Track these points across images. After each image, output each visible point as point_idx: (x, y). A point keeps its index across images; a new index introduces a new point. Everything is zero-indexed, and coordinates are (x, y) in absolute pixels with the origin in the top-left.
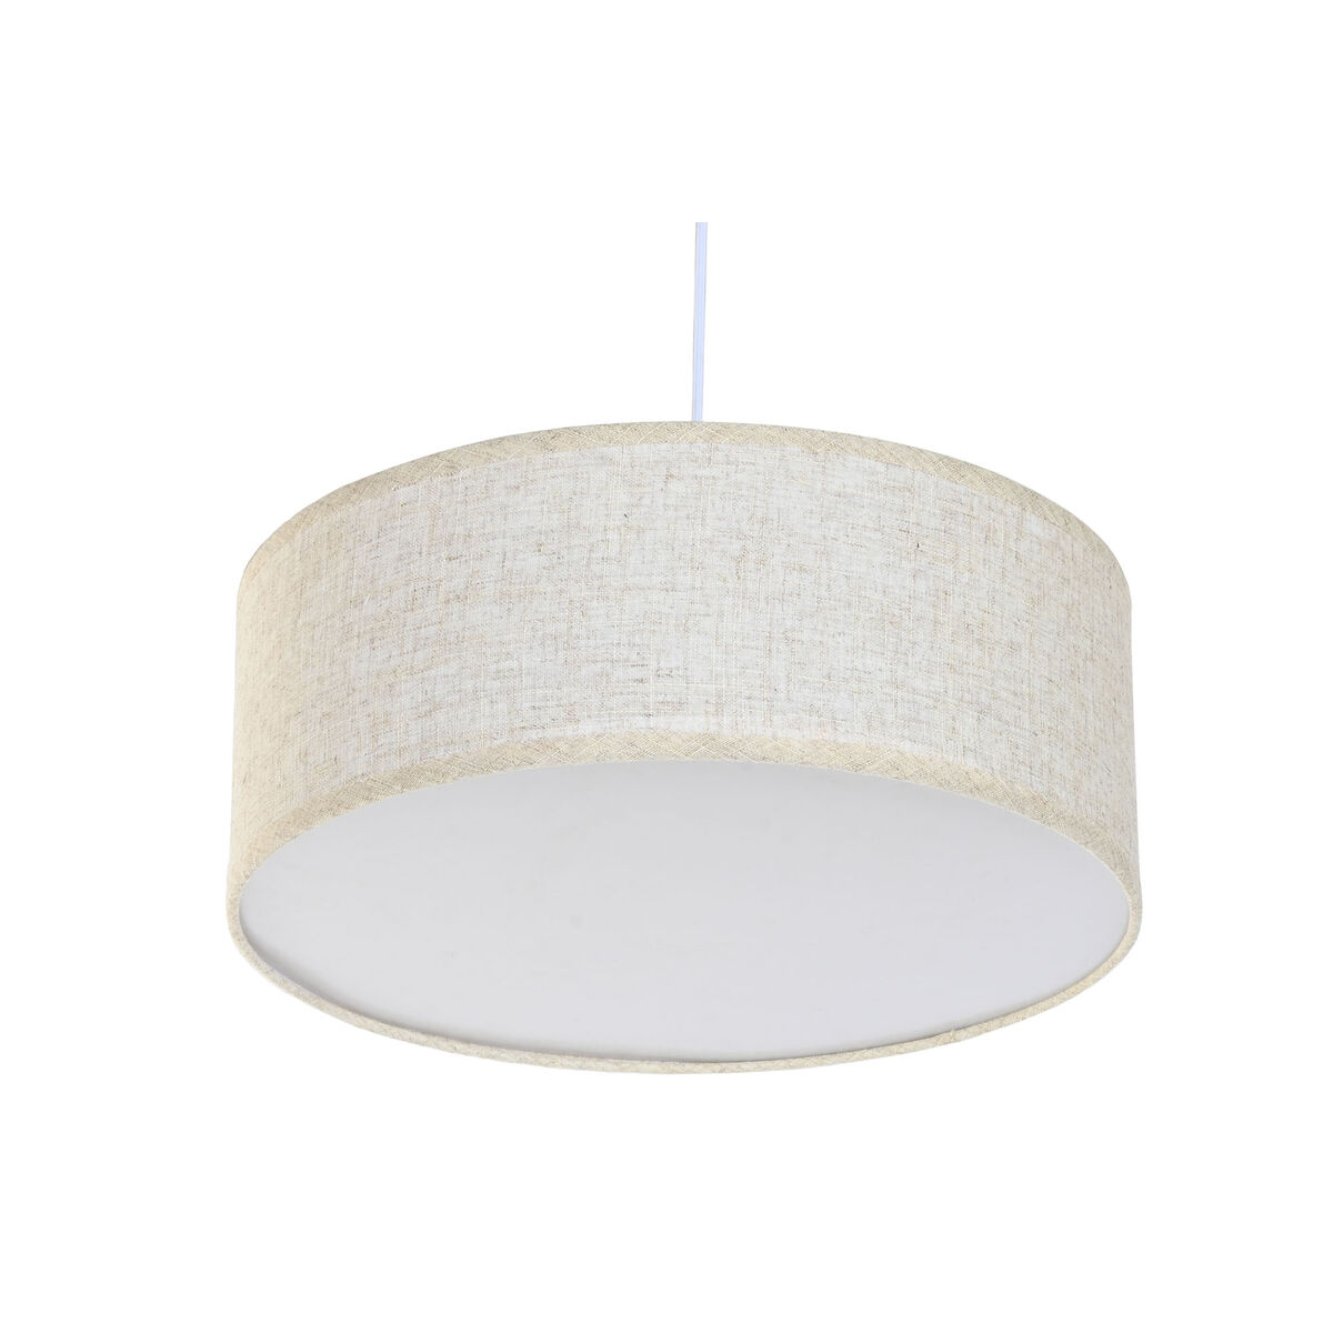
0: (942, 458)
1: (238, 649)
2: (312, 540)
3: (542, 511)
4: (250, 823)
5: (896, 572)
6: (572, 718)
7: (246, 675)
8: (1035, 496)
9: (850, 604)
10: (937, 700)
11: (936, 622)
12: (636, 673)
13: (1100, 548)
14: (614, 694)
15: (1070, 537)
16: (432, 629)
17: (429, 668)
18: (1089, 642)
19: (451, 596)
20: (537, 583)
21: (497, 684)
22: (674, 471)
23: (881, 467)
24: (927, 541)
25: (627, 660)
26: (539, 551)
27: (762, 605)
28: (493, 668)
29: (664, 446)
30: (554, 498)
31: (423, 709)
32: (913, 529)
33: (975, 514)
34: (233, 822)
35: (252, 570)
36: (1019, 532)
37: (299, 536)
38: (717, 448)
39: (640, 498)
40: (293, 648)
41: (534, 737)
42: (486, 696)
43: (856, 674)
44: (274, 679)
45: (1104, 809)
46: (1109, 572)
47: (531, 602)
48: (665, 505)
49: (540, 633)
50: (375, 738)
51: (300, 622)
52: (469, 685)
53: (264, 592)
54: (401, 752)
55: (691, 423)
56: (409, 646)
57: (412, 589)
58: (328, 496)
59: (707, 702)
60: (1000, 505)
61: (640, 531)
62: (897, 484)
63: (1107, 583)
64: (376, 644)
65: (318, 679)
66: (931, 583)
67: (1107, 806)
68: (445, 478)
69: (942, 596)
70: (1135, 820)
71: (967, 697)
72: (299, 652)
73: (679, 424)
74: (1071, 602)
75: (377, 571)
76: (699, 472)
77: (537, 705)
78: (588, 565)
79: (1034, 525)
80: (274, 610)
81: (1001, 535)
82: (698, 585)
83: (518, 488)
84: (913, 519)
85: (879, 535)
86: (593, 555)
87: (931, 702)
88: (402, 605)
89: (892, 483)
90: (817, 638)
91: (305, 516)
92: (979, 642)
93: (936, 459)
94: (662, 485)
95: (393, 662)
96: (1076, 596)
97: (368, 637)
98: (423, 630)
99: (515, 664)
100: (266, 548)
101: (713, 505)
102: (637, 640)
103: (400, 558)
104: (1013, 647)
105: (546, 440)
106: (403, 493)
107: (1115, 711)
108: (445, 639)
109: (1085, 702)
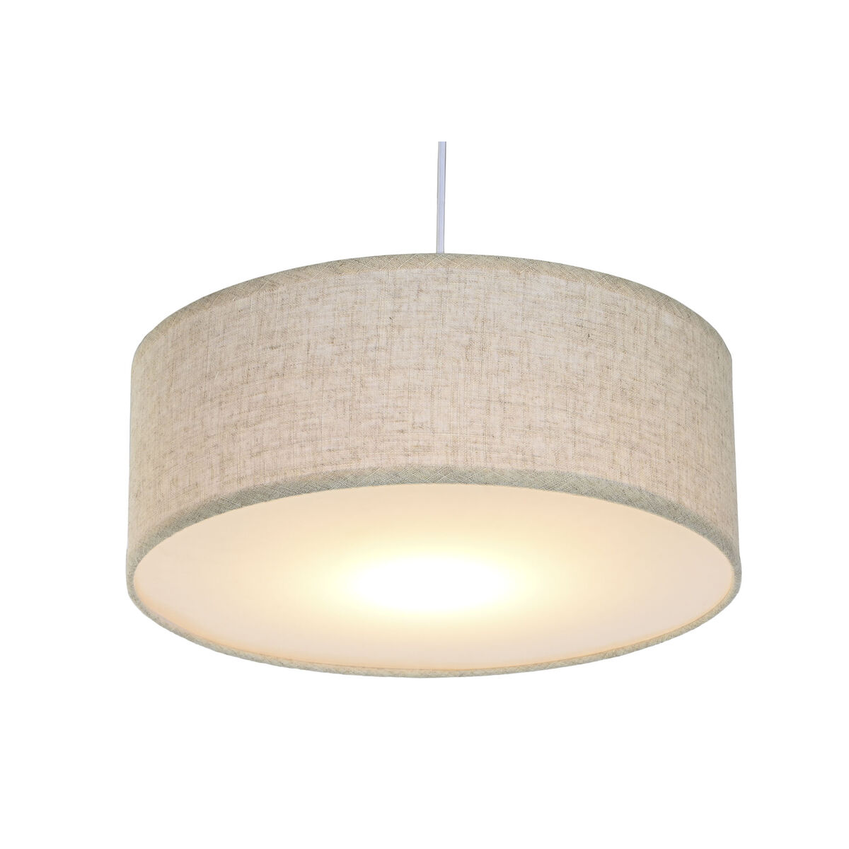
0: (604, 275)
1: (132, 404)
2: (179, 334)
3: (334, 315)
4: (141, 525)
5: (574, 355)
6: (355, 457)
7: (137, 423)
8: (668, 299)
9: (543, 377)
10: (602, 441)
11: (602, 388)
12: (399, 426)
13: (711, 331)
14: (383, 441)
15: (691, 326)
16: (261, 396)
17: (259, 423)
18: (704, 397)
19: (273, 373)
20: (331, 365)
21: (305, 434)
22: (423, 287)
23: (563, 282)
24: (595, 333)
25: (392, 417)
26: (333, 343)
27: (484, 378)
28: (301, 423)
29: (416, 270)
30: (342, 306)
31: (255, 450)
32: (586, 324)
33: (627, 312)
34: (129, 523)
35: (140, 353)
36: (657, 324)
37: (170, 330)
38: (452, 271)
39: (401, 306)
40: (168, 407)
41: (331, 470)
42: (297, 442)
43: (548, 424)
44: (155, 427)
45: (715, 510)
46: (718, 348)
47: (327, 378)
48: (417, 311)
49: (334, 399)
50: (222, 470)
51: (172, 389)
52: (286, 435)
53: (148, 368)
54: (240, 480)
55: (434, 254)
56: (245, 408)
57: (246, 368)
58: (191, 304)
59: (447, 446)
60: (644, 306)
61: (400, 328)
62: (574, 294)
63: (716, 355)
64: (223, 405)
65: (185, 429)
66: (598, 361)
67: (717, 508)
68: (268, 293)
69: (606, 369)
70: (737, 515)
71: (623, 438)
72: (171, 410)
73: (427, 255)
74: (692, 370)
75: (223, 355)
76: (440, 288)
77: (331, 448)
78: (365, 352)
79: (667, 318)
80: (155, 381)
81: (644, 327)
82: (440, 365)
83: (318, 299)
84: (585, 317)
85: (562, 329)
86: (369, 345)
87: (598, 442)
88: (241, 379)
89: (570, 293)
90: (521, 401)
91: (175, 317)
92: (631, 400)
93: (600, 276)
94: (415, 297)
95: (235, 419)
96: (696, 366)
97: (217, 401)
98: (254, 397)
99: (317, 421)
100: (149, 338)
101: (450, 309)
102: (399, 404)
103: (238, 347)
104: (653, 402)
105: (336, 267)
106: (241, 303)
107: (722, 442)
108: (269, 404)
109: (703, 438)
